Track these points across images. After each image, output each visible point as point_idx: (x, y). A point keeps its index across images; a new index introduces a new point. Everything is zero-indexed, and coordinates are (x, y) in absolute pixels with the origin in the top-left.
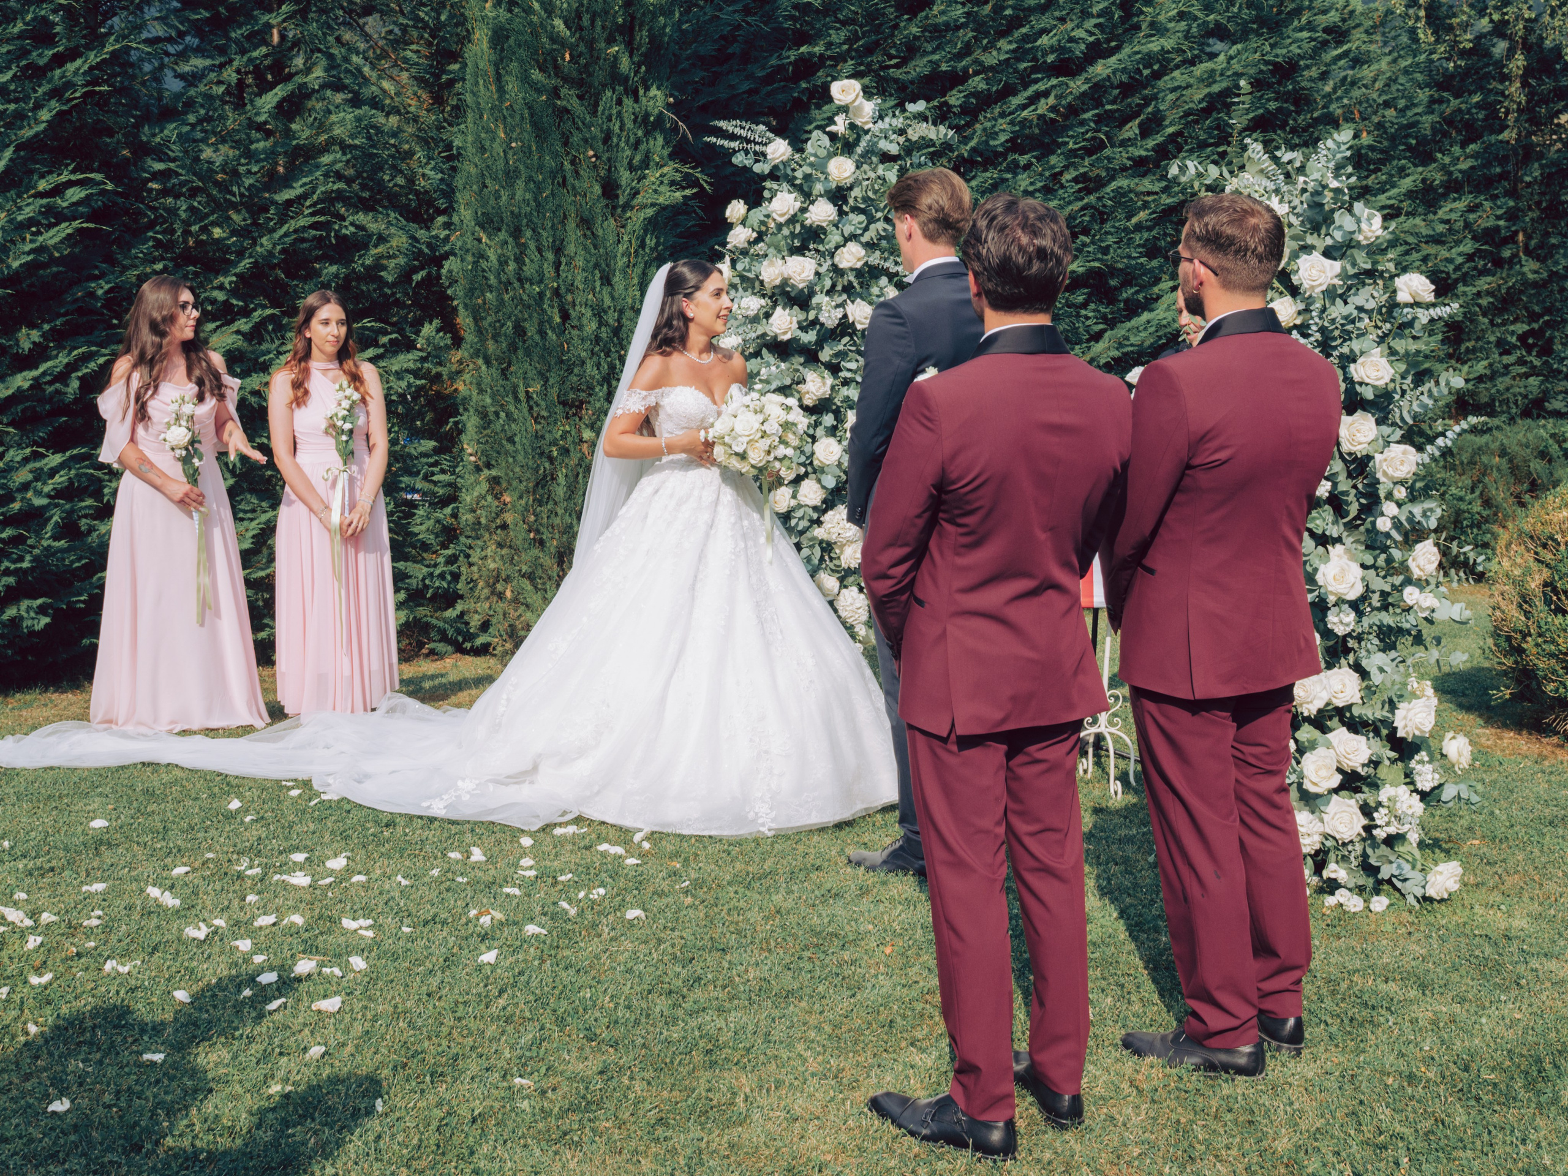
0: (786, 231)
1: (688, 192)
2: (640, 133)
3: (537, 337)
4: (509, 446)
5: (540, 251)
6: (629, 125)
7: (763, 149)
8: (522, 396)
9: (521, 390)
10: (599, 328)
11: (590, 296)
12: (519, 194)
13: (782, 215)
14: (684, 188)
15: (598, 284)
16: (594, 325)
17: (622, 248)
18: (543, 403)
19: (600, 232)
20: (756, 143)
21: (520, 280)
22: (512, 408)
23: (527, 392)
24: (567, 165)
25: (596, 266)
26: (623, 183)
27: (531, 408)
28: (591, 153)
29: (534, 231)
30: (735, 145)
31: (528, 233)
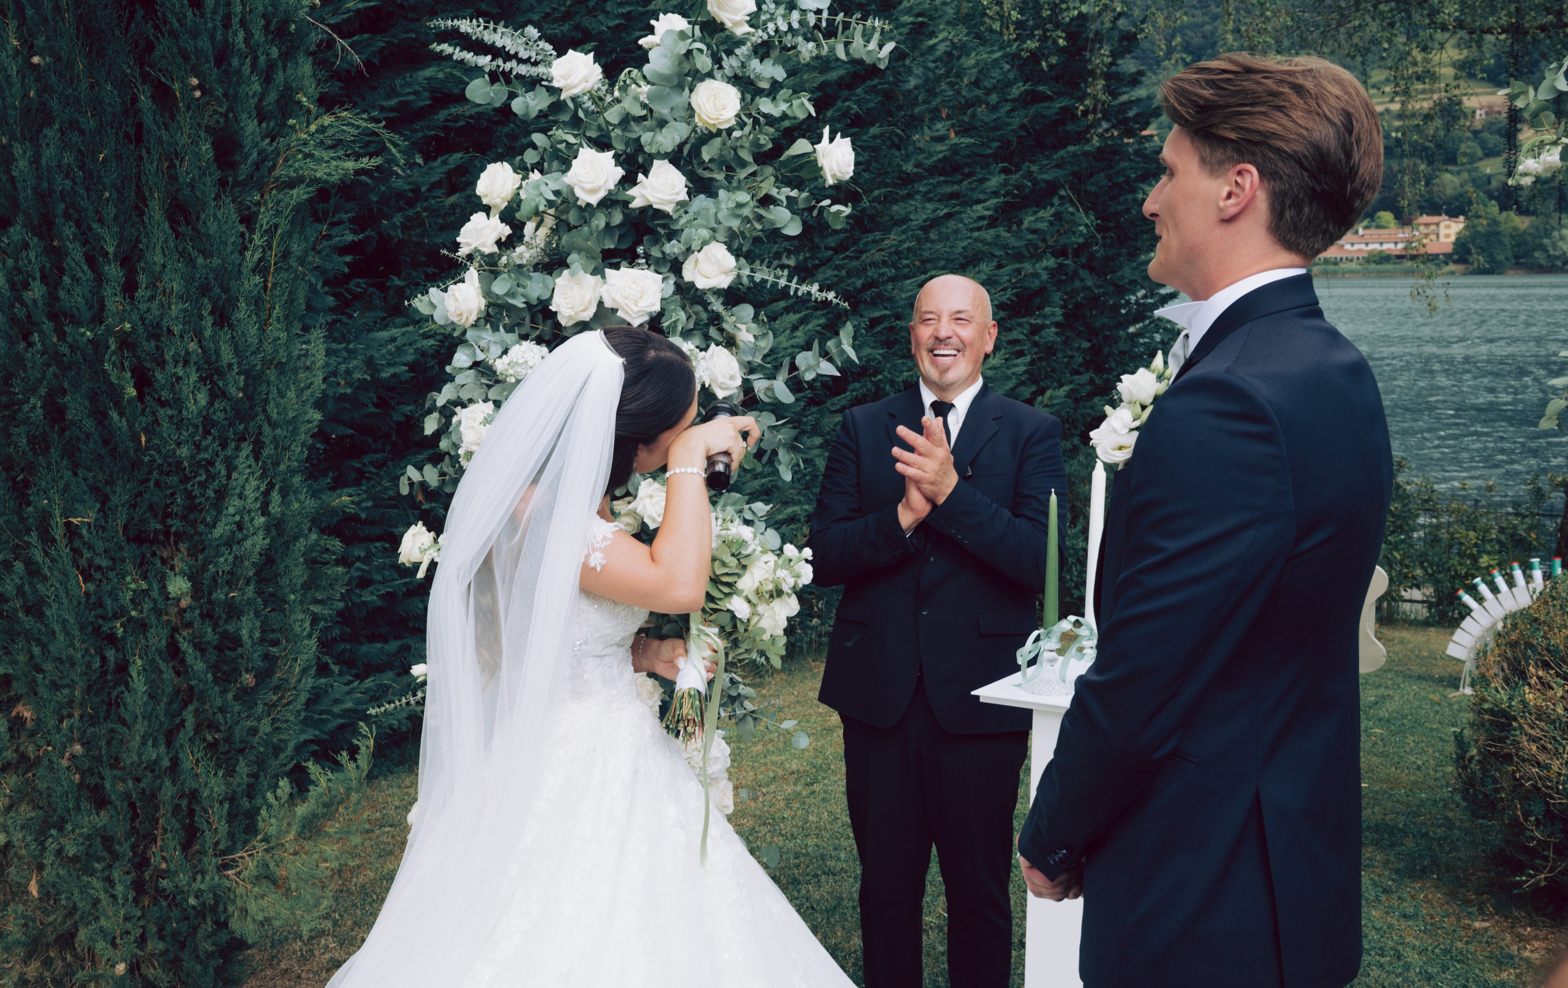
0: (600, 221)
1: (366, 163)
2: (275, 52)
3: (89, 424)
4: (28, 622)
5: (91, 261)
6: (258, 36)
7: (541, 69)
8: (58, 533)
9: (58, 520)
10: (211, 403)
11: (193, 346)
12: (49, 154)
13: (593, 191)
14: (358, 157)
15: (209, 321)
16: (202, 398)
17: (252, 257)
18: (100, 546)
19: (213, 228)
20: (521, 61)
21: (53, 317)
22: (38, 556)
23: (68, 525)
24: (145, 101)
25: (205, 290)
26: (248, 143)
27: (76, 552)
28: (195, 81)
29: (78, 225)
30: (484, 61)
31: (69, 230)
